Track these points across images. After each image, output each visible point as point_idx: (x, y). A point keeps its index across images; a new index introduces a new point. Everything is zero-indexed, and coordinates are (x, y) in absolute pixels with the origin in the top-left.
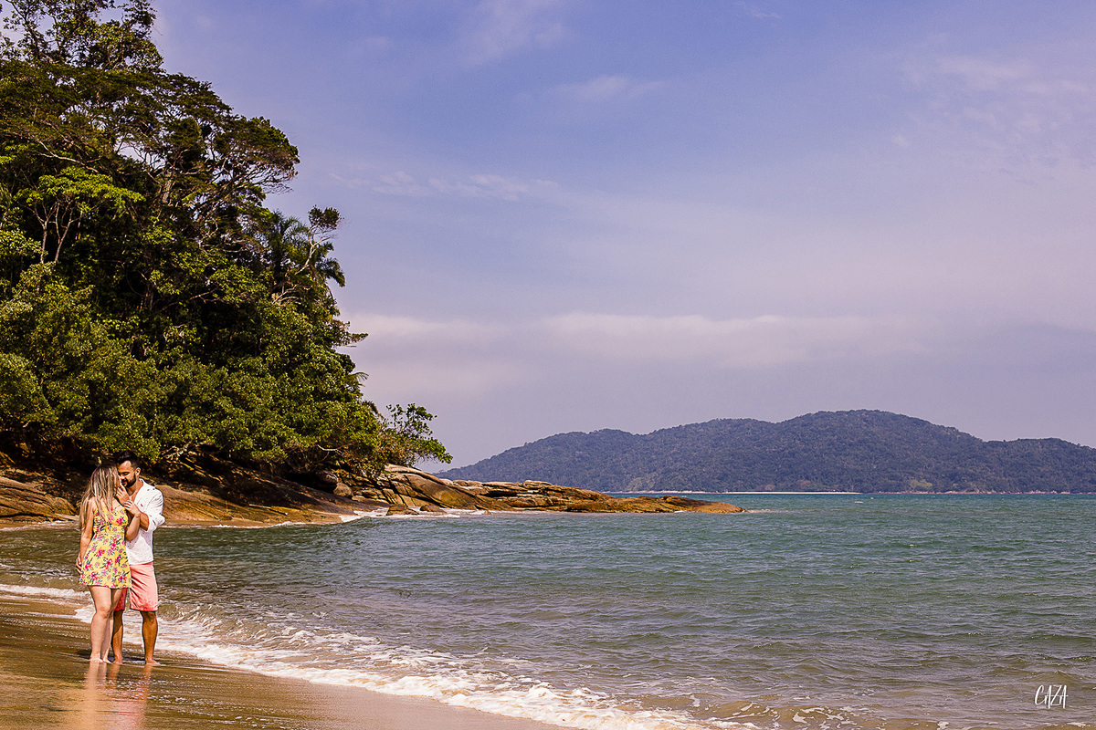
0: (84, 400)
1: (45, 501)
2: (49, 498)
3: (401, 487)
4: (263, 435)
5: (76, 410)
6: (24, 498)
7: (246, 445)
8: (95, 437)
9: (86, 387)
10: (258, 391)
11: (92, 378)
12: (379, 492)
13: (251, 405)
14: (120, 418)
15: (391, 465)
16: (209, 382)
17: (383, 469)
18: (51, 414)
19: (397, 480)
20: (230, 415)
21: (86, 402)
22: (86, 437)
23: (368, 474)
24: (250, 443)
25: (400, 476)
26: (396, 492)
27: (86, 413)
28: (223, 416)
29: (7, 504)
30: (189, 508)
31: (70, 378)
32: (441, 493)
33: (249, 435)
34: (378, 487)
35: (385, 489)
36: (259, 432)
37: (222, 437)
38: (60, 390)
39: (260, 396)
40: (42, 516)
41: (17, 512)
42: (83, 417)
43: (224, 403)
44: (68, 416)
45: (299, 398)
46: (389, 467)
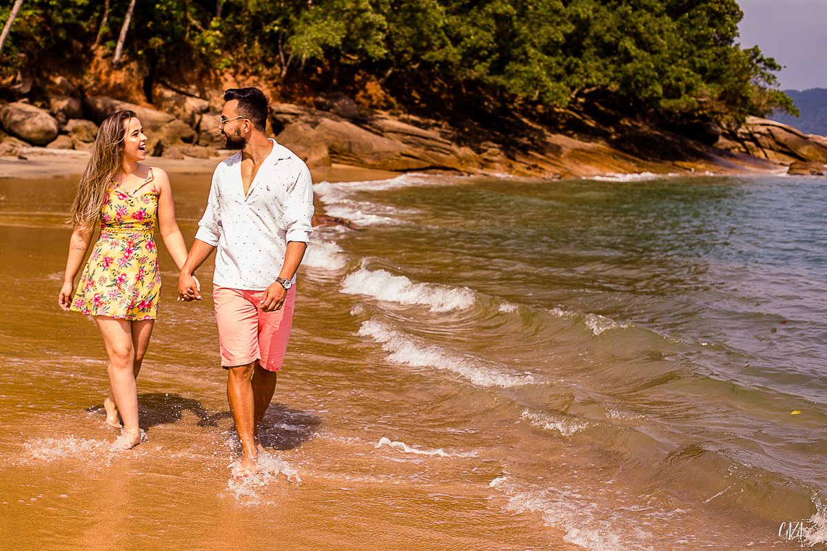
0: (489, 36)
1: (452, 152)
2: (454, 147)
3: (764, 141)
4: (673, 82)
5: (481, 48)
6: (429, 148)
7: (654, 92)
8: (501, 80)
9: (492, 22)
10: (661, 32)
11: (500, 11)
12: (739, 145)
13: (656, 48)
14: (527, 58)
15: (752, 118)
16: (611, 19)
17: (744, 121)
18: (453, 53)
19: (759, 133)
20: (636, 57)
21: (492, 39)
22: (491, 79)
23: (728, 125)
24: (659, 89)
25: (763, 129)
26: (758, 145)
27: (491, 53)
28: (628, 58)
29: (416, 155)
30: (597, 162)
31: (473, 12)
32: (807, 148)
33: (658, 80)
34: (740, 140)
35: (746, 143)
36: (668, 78)
37: (626, 82)
38: (460, 25)
39: (662, 38)
40: (455, 169)
41: (428, 165)
42: (489, 56)
43: (628, 44)
44: (473, 54)
45: (700, 41)
46: (750, 119)
